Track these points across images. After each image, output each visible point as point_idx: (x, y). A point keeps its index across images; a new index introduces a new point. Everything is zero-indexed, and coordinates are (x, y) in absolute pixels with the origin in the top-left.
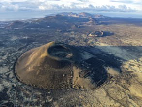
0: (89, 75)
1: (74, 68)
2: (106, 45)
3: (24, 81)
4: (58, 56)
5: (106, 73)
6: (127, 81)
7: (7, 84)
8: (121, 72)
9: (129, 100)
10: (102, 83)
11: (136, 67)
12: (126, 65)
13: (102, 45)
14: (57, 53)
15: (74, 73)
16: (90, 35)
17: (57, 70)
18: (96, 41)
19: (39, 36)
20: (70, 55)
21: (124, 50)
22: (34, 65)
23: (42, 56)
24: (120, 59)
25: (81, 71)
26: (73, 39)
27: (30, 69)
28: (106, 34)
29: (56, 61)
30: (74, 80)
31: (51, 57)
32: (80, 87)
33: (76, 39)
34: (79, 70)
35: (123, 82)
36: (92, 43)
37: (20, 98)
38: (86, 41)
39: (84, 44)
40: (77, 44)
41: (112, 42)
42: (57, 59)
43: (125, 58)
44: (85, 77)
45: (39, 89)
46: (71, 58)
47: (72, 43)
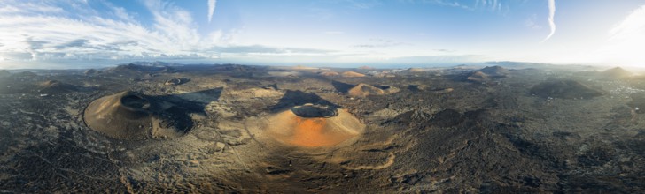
0: (172, 124)
1: (153, 119)
2: (185, 92)
3: (92, 127)
4: (132, 106)
5: (190, 119)
6: (214, 121)
7: (75, 125)
8: (206, 115)
9: (222, 135)
10: (189, 129)
11: (218, 107)
12: (209, 108)
13: (181, 92)
14: (131, 103)
15: (154, 124)
16: (167, 83)
17: (131, 121)
18: (174, 89)
19: (111, 85)
20: (147, 106)
21: (204, 95)
22: (106, 113)
23: (114, 105)
24: (201, 103)
25: (161, 121)
26: (149, 88)
27: (100, 117)
28: (183, 81)
29: (130, 111)
30: (154, 131)
31: (127, 108)
32: (163, 137)
33: (151, 88)
34: (159, 121)
35: (211, 123)
36: (170, 91)
37: (85, 141)
38: (163, 90)
39: (162, 93)
40: (153, 94)
41: (191, 88)
42: (131, 109)
43: (206, 101)
44: (167, 127)
45: (107, 137)
46: (148, 109)
47: (147, 93)
